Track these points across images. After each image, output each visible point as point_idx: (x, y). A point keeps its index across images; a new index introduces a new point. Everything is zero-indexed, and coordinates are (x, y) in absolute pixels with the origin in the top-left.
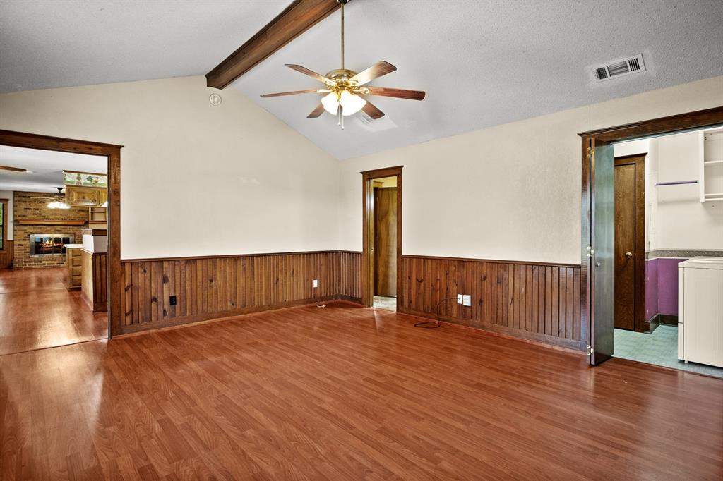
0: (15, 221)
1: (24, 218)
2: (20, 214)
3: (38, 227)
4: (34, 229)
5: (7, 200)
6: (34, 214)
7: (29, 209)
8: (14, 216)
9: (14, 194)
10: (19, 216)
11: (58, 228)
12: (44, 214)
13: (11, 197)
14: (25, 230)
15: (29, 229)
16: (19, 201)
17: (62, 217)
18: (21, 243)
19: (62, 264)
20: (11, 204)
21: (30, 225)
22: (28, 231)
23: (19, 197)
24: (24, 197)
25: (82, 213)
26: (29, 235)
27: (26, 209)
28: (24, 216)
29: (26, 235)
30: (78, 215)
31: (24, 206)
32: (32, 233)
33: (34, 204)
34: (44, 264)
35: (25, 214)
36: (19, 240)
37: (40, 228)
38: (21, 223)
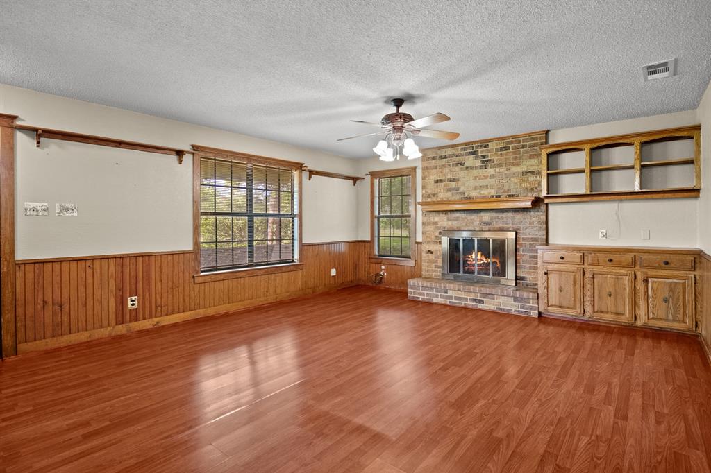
1: (435, 199)
2: (429, 191)
3: (454, 215)
4: (449, 220)
5: (414, 169)
6: (449, 190)
7: (441, 181)
10: (429, 196)
11: (486, 217)
12: (461, 190)
14: (437, 223)
15: (441, 221)
16: (428, 169)
17: (493, 192)
18: (431, 247)
21: (446, 212)
22: (440, 224)
24: (434, 158)
25: (531, 178)
27: (437, 181)
28: (434, 195)
29: (437, 234)
30: (524, 184)
31: (434, 176)
33: (447, 170)
35: (436, 191)
36: (429, 242)
37: (457, 219)
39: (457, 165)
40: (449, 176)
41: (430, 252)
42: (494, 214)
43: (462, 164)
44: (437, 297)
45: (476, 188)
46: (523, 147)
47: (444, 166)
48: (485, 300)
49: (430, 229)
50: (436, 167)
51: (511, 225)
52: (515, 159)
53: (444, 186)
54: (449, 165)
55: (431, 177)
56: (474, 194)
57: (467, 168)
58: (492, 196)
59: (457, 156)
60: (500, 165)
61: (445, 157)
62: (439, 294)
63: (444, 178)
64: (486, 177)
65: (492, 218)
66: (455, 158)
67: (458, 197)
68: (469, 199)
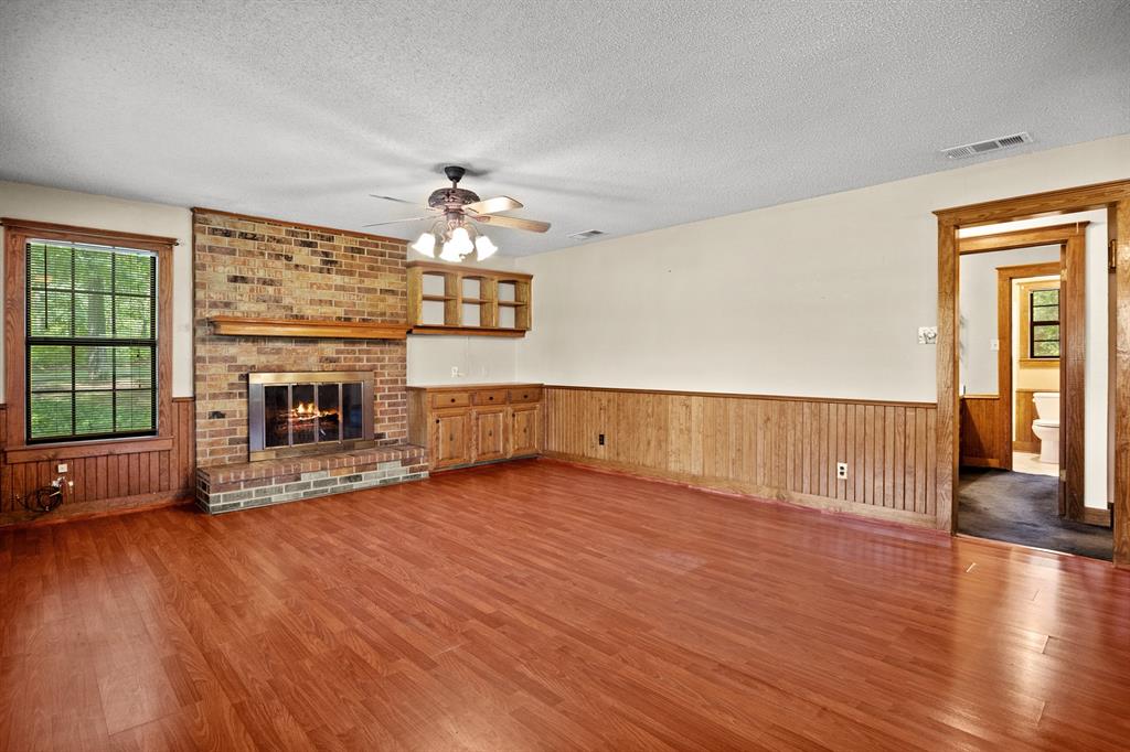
0: (197, 323)
1: (228, 313)
2: (215, 297)
3: (271, 345)
4: (260, 352)
5: (169, 243)
6: (259, 299)
7: (244, 280)
8: (195, 303)
9: (194, 221)
10: (214, 305)
11: (329, 349)
12: (287, 301)
13: (180, 229)
14: (233, 359)
15: (245, 354)
16: (211, 249)
17: (340, 312)
18: (220, 406)
19: (358, 478)
20: (182, 257)
21: (254, 339)
22: (241, 360)
23: (214, 231)
24: (227, 234)
25: (391, 299)
26: (247, 377)
27: (235, 279)
28: (227, 305)
29: (234, 378)
30: (381, 307)
31: (224, 268)
32: (254, 369)
33: (256, 262)
34: (307, 485)
35: (232, 296)
36: (214, 396)
37: (278, 351)
38: (225, 329)
39: (278, 257)
40: (261, 274)
41: (218, 415)
42: (342, 346)
43: (289, 258)
44: (280, 491)
45: (312, 302)
46: (382, 255)
47: (250, 253)
48: (363, 474)
49: (218, 369)
50: (232, 252)
51: (365, 363)
52: (372, 268)
53: (252, 290)
54: (262, 254)
55: (221, 269)
56: (309, 311)
57: (297, 266)
58: (339, 318)
59: (278, 241)
60: (351, 273)
61: (254, 237)
62: (284, 485)
63: (250, 275)
64: (329, 287)
65: (338, 352)
66: (274, 244)
67: (279, 314)
68: (299, 320)
